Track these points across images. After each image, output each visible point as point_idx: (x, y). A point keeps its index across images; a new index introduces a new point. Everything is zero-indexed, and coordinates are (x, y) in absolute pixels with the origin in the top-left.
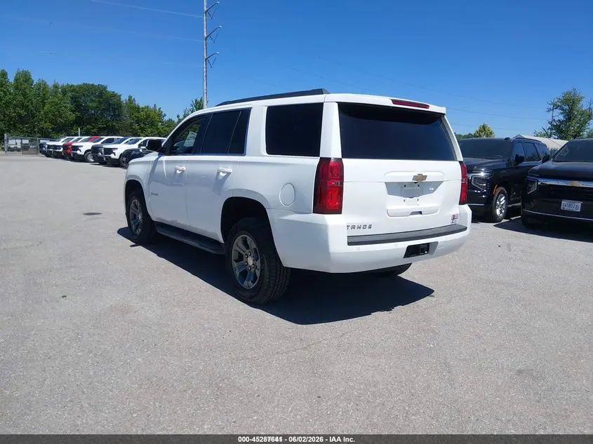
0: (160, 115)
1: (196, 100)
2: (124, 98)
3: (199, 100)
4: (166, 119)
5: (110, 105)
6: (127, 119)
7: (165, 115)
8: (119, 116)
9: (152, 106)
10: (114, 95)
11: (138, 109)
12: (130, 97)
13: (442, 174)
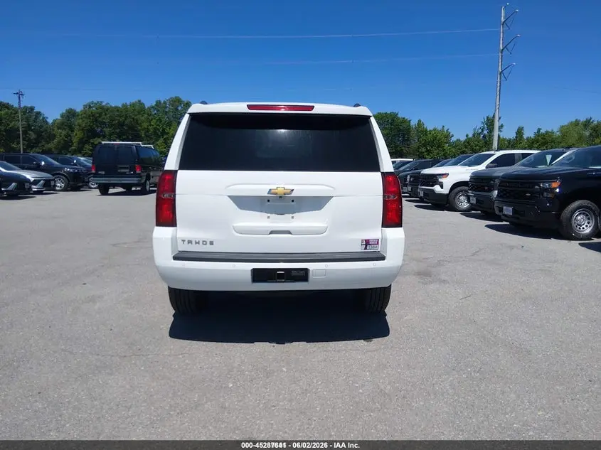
0: (448, 136)
1: (487, 117)
2: (414, 123)
3: (491, 116)
4: (454, 139)
5: (400, 130)
6: (415, 144)
7: (452, 136)
8: (408, 140)
9: (440, 128)
10: (404, 121)
11: (425, 132)
12: (419, 121)
13: (332, 189)
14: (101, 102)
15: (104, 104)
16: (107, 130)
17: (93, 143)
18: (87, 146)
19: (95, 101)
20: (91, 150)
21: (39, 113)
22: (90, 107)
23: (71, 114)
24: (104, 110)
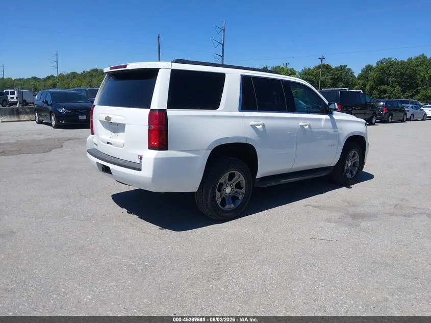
13: (124, 118)
14: (391, 58)
15: (393, 60)
16: (391, 80)
17: (379, 89)
18: (375, 92)
19: (387, 58)
20: (378, 94)
21: (349, 70)
22: (382, 63)
23: (369, 68)
24: (391, 64)
